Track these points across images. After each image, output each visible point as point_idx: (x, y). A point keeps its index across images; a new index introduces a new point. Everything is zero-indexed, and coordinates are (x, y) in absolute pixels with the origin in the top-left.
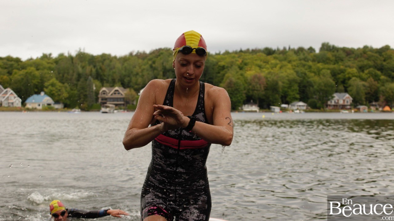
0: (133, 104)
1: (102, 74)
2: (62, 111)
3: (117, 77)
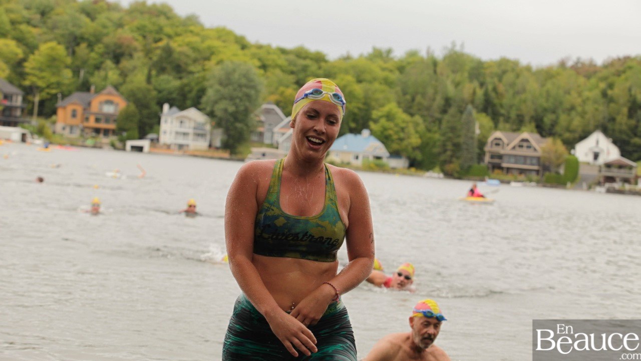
0: (558, 173)
1: (496, 101)
2: (404, 174)
3: (528, 110)
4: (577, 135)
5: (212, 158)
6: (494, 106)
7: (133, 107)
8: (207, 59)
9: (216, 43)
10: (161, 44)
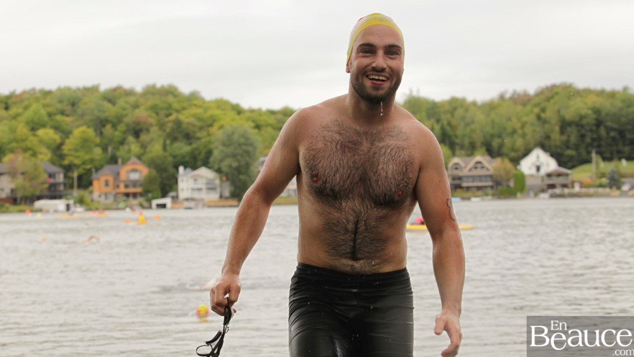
0: (508, 186)
1: (451, 133)
3: (478, 138)
4: (520, 153)
5: (223, 206)
6: (450, 137)
7: (154, 172)
8: (211, 125)
9: (217, 112)
10: (172, 118)
